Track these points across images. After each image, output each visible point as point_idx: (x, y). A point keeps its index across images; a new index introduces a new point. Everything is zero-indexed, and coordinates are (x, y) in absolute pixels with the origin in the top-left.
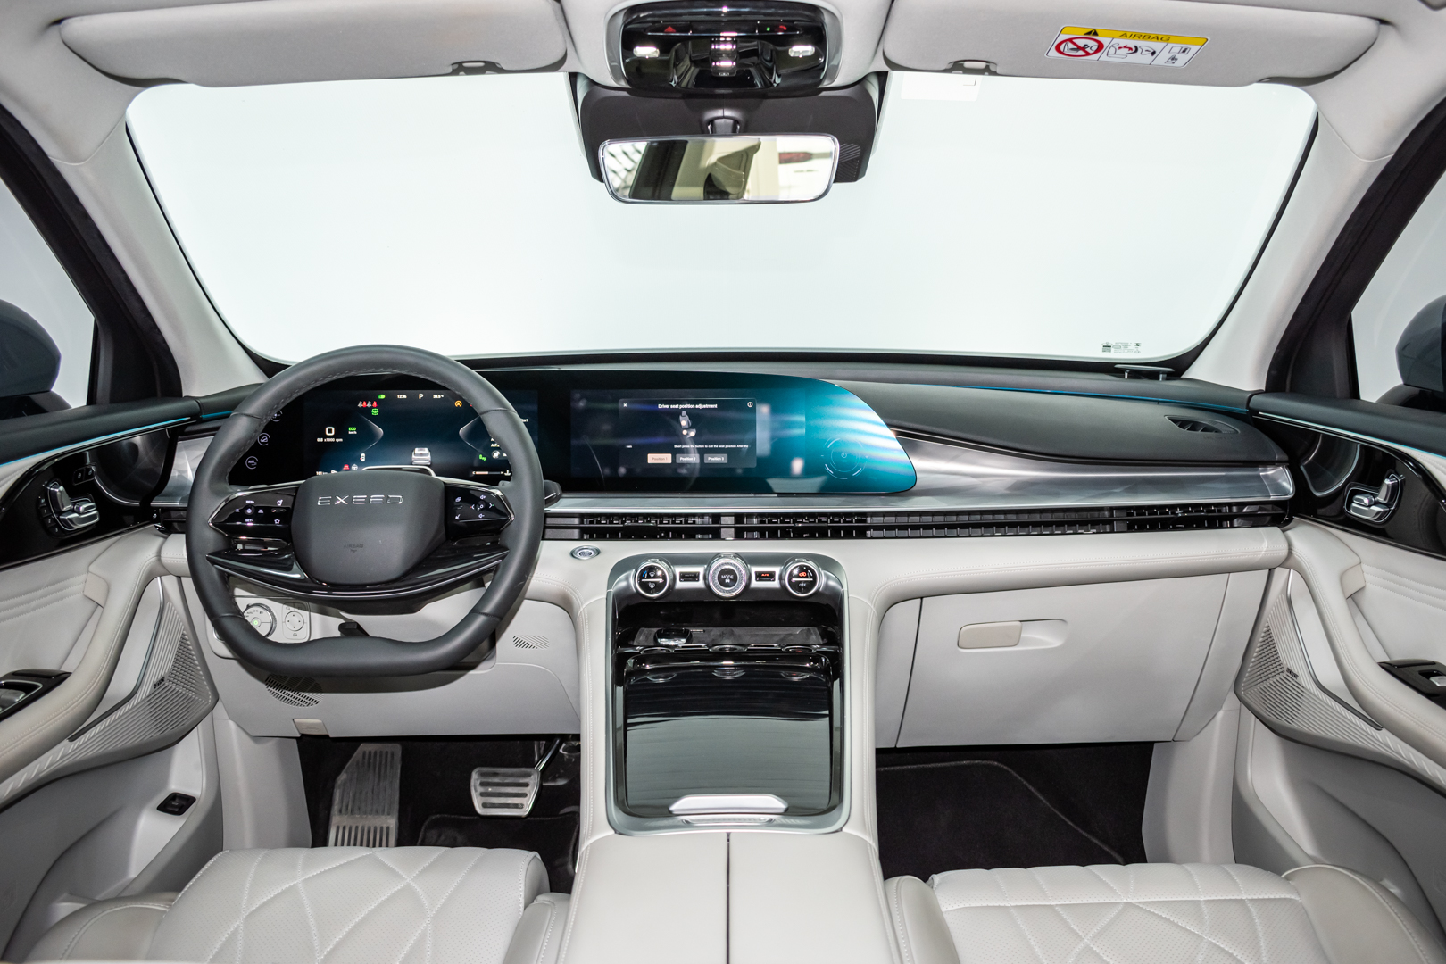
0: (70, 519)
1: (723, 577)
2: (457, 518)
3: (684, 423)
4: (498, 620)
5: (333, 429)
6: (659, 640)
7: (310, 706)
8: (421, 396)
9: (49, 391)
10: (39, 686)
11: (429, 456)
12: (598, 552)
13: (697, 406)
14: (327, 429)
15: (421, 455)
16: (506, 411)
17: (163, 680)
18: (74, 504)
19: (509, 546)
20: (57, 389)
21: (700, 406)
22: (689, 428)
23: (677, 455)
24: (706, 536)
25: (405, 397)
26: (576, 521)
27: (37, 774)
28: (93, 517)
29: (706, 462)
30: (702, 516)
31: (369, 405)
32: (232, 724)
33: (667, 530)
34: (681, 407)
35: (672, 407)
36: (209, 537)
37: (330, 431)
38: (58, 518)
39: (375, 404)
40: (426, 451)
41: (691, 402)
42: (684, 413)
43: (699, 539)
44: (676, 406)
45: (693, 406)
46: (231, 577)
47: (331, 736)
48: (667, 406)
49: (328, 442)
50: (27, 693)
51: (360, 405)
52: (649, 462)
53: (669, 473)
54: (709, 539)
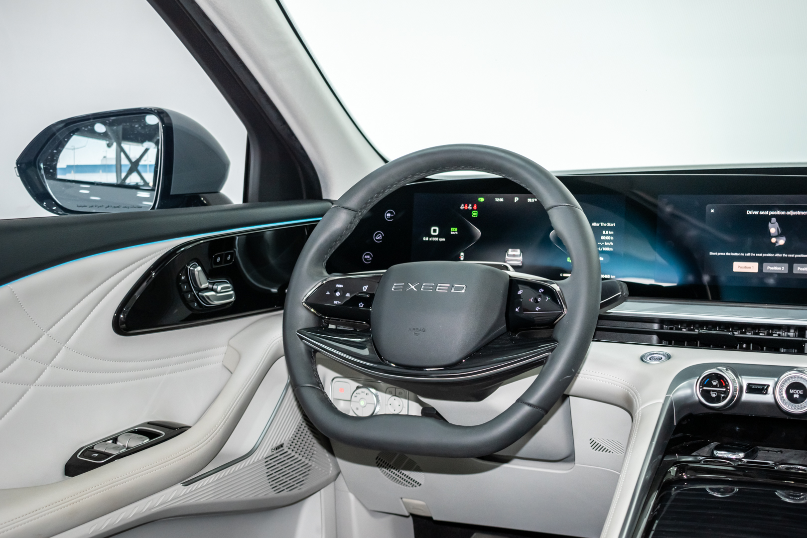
0: (208, 297)
1: (791, 391)
2: (517, 310)
3: (773, 230)
4: (542, 412)
5: (437, 229)
6: (715, 452)
7: (414, 488)
8: (516, 199)
9: (217, 192)
10: (162, 434)
11: (521, 258)
12: (669, 357)
13: (788, 213)
14: (433, 228)
15: (514, 256)
16: (571, 207)
17: (282, 446)
18: (213, 284)
19: (559, 340)
20: (224, 191)
21: (791, 213)
22: (779, 236)
23: (765, 264)
24: (790, 350)
25: (502, 200)
26: (656, 326)
27: (149, 509)
28: (230, 296)
29: (795, 272)
30: (788, 328)
31: (470, 207)
32: (352, 497)
33: (748, 341)
34: (771, 213)
35: (761, 213)
36: (303, 317)
37: (435, 230)
38: (198, 294)
39: (475, 207)
40: (518, 252)
41: (782, 208)
42: (774, 220)
43: (783, 353)
44: (766, 213)
45: (783, 213)
46: (318, 353)
47: (435, 518)
48: (756, 213)
49: (432, 241)
50: (150, 439)
51: (462, 207)
52: (735, 270)
53: (755, 282)
54: (794, 353)
